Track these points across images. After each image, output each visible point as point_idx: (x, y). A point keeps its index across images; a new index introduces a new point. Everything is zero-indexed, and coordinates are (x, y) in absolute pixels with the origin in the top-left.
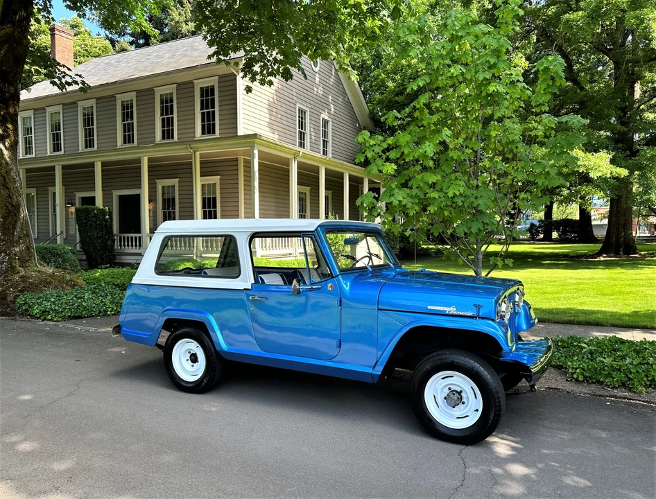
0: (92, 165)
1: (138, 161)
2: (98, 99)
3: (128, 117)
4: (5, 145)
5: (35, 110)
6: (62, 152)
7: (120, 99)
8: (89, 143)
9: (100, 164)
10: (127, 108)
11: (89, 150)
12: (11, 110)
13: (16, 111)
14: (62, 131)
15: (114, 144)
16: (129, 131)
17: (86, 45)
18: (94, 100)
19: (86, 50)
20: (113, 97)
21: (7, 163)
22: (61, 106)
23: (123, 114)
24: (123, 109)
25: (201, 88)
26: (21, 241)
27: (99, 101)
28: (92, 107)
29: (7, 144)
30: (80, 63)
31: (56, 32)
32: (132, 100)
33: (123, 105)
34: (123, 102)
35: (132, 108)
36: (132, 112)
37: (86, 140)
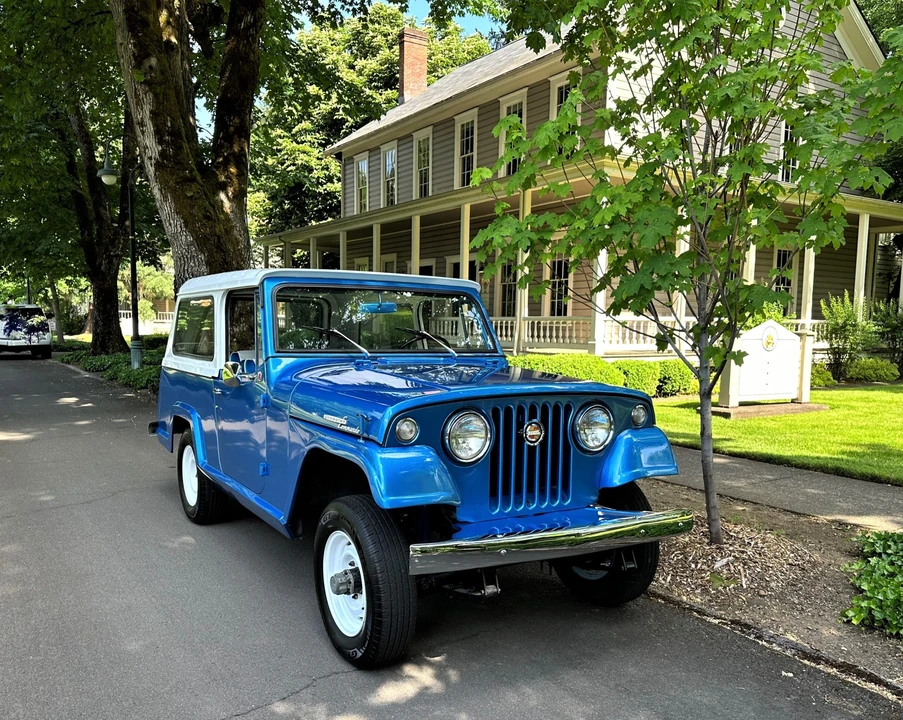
0: (409, 221)
1: (458, 211)
2: (435, 125)
3: (467, 149)
4: (227, 196)
5: (370, 151)
7: (461, 120)
8: (424, 191)
9: (418, 219)
10: (467, 132)
12: (236, 149)
13: (243, 149)
14: (396, 177)
16: (468, 169)
17: (450, 50)
18: (431, 128)
19: (450, 57)
20: (452, 120)
21: (228, 219)
22: (396, 141)
23: (462, 143)
24: (462, 137)
25: (560, 89)
26: (242, 319)
27: (438, 128)
28: (428, 139)
29: (230, 194)
30: (439, 78)
31: (405, 38)
32: (473, 122)
33: (462, 131)
34: (463, 126)
35: (472, 134)
36: (472, 139)
37: (421, 187)
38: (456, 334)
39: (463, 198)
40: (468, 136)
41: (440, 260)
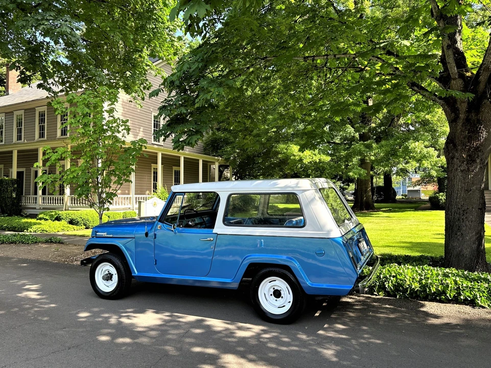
0: (11, 152)
1: (37, 150)
2: (25, 110)
3: (42, 122)
6: (3, 143)
7: (38, 110)
8: (19, 138)
9: (16, 151)
10: (42, 115)
11: (19, 141)
14: (4, 130)
15: (33, 138)
16: (43, 130)
18: (23, 111)
20: (34, 109)
22: (4, 114)
23: (39, 119)
24: (40, 117)
27: (26, 111)
28: (22, 115)
32: (44, 111)
33: (40, 114)
34: (40, 112)
35: (44, 116)
36: (44, 118)
37: (18, 136)
38: (36, 203)
39: (39, 145)
40: (42, 116)
41: (29, 169)
